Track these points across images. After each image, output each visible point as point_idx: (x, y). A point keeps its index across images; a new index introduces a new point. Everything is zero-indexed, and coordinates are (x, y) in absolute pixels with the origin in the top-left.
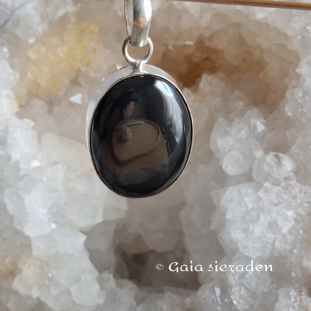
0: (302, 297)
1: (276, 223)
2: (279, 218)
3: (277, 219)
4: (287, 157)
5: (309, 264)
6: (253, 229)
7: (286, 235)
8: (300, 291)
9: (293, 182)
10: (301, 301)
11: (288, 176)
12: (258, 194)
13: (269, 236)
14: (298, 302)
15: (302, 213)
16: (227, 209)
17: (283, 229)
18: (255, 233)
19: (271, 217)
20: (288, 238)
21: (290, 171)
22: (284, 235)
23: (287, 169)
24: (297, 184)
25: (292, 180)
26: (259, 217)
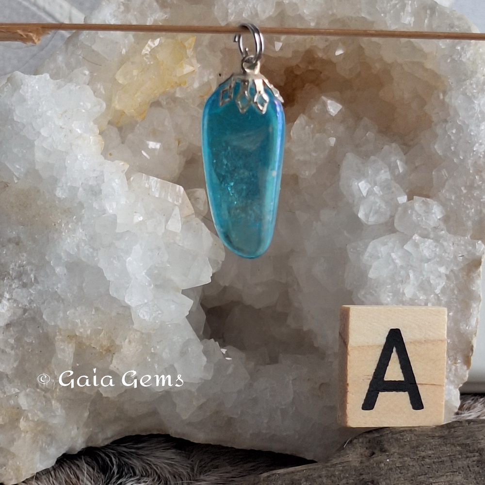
0: (458, 365)
1: (429, 282)
2: (432, 277)
3: (430, 277)
4: (436, 202)
5: (467, 328)
6: (403, 291)
7: (439, 295)
8: (456, 359)
9: (443, 232)
10: (456, 370)
11: (438, 225)
12: (405, 247)
13: (421, 298)
14: (453, 372)
15: (455, 268)
16: (371, 266)
17: (436, 289)
18: (406, 295)
19: (423, 276)
20: (442, 298)
21: (439, 219)
22: (437, 295)
23: (436, 217)
24: (449, 235)
25: (442, 230)
26: (409, 276)
